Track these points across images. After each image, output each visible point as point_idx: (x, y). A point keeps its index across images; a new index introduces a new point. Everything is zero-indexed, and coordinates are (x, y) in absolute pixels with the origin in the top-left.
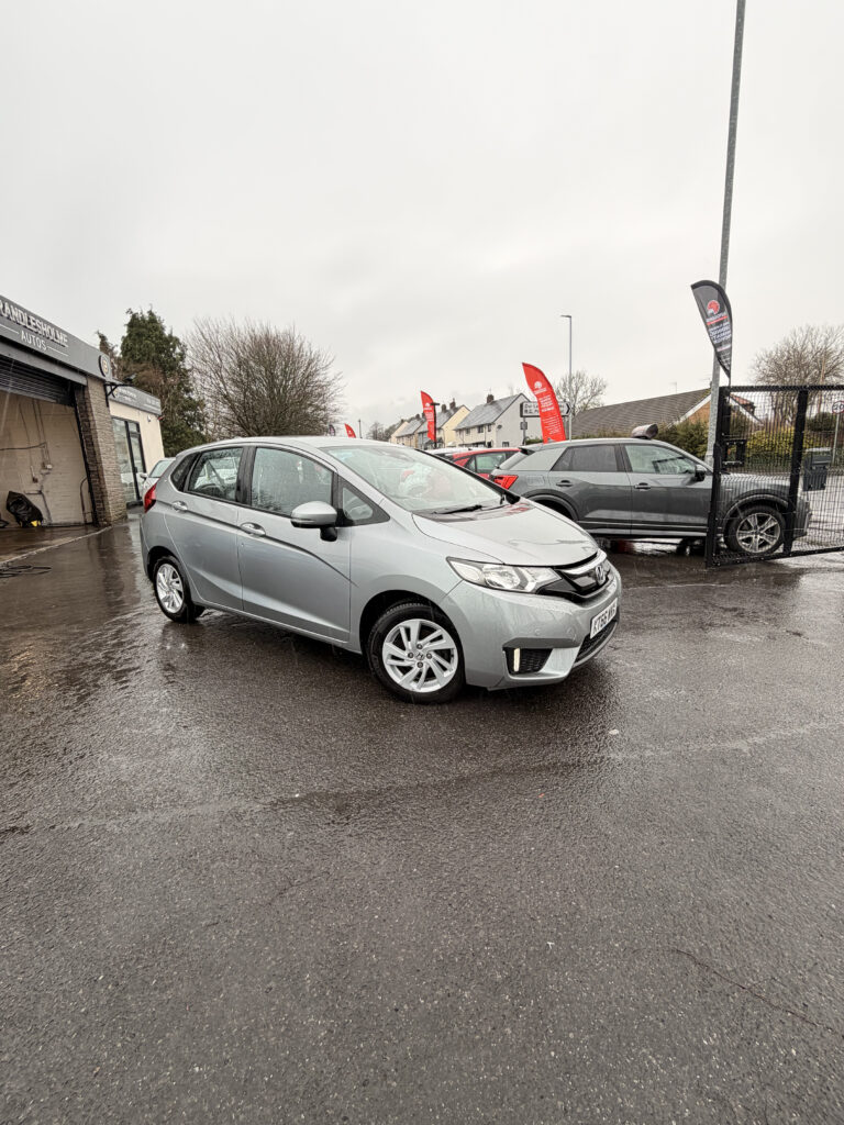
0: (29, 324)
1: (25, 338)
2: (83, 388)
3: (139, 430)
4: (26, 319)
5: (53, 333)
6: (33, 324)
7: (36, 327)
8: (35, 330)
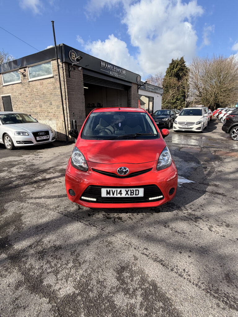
0: (113, 69)
1: (111, 73)
2: (130, 87)
3: (153, 100)
4: (112, 67)
5: (121, 71)
6: (114, 69)
7: (115, 69)
8: (115, 71)
